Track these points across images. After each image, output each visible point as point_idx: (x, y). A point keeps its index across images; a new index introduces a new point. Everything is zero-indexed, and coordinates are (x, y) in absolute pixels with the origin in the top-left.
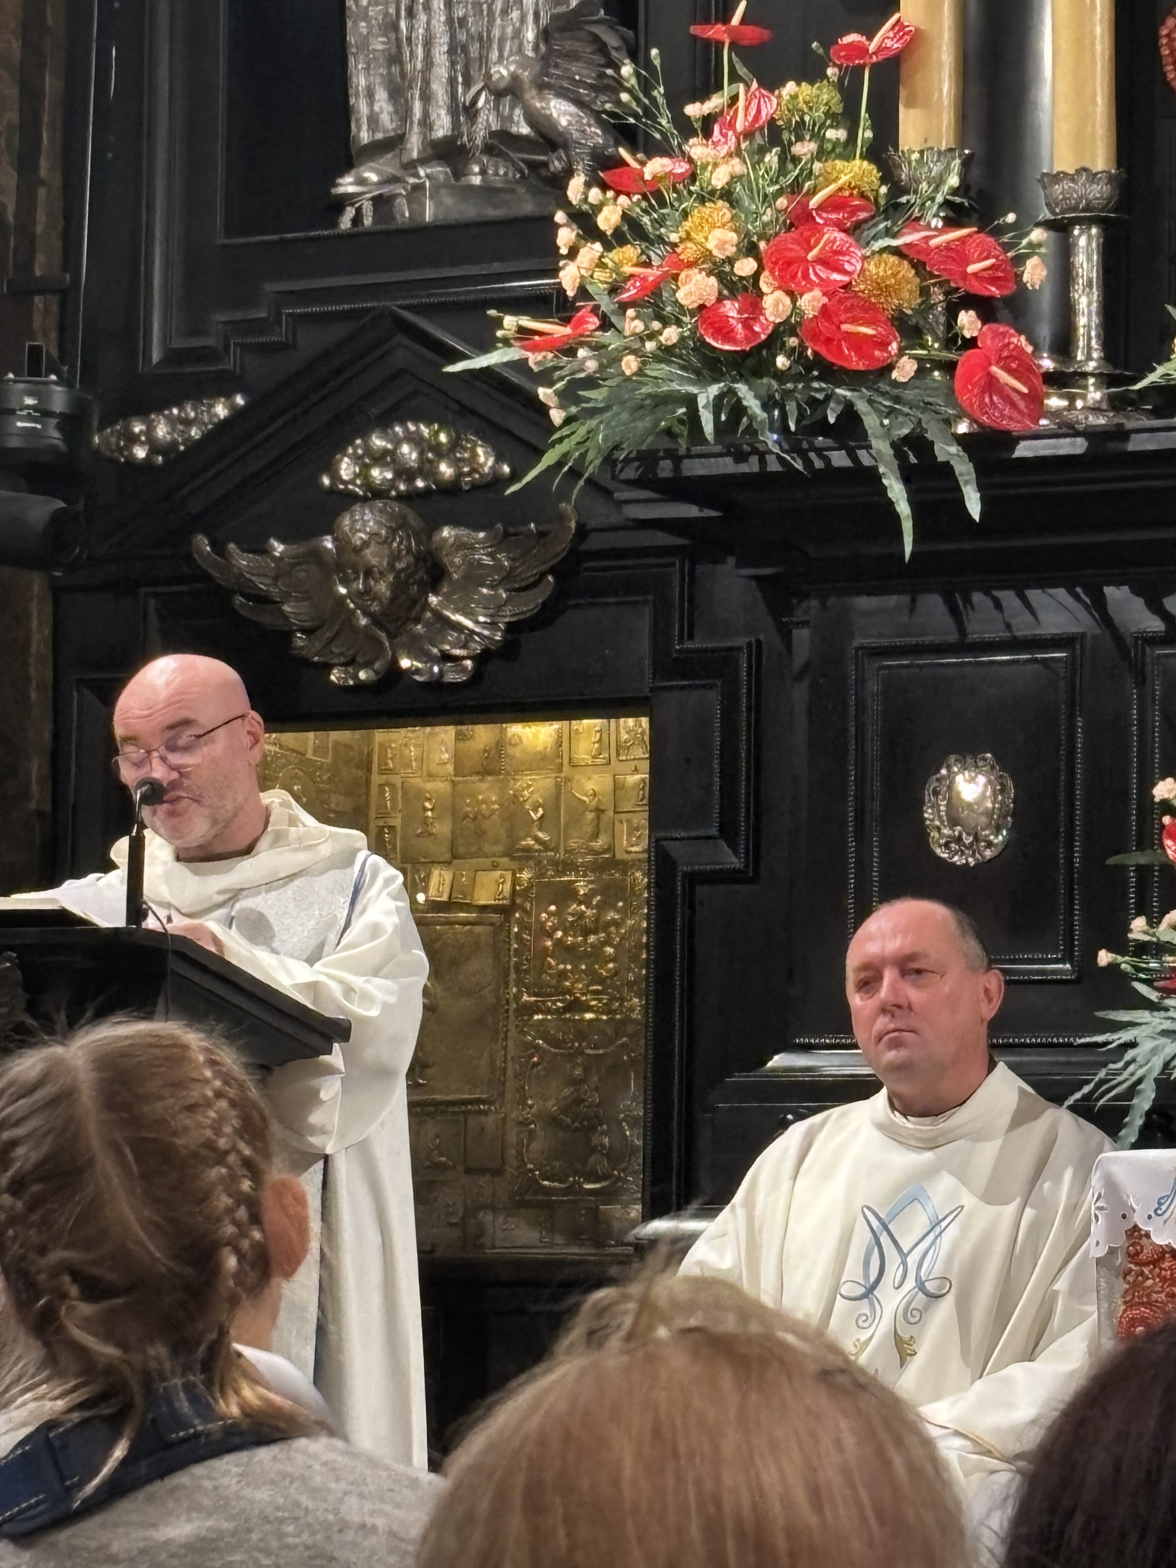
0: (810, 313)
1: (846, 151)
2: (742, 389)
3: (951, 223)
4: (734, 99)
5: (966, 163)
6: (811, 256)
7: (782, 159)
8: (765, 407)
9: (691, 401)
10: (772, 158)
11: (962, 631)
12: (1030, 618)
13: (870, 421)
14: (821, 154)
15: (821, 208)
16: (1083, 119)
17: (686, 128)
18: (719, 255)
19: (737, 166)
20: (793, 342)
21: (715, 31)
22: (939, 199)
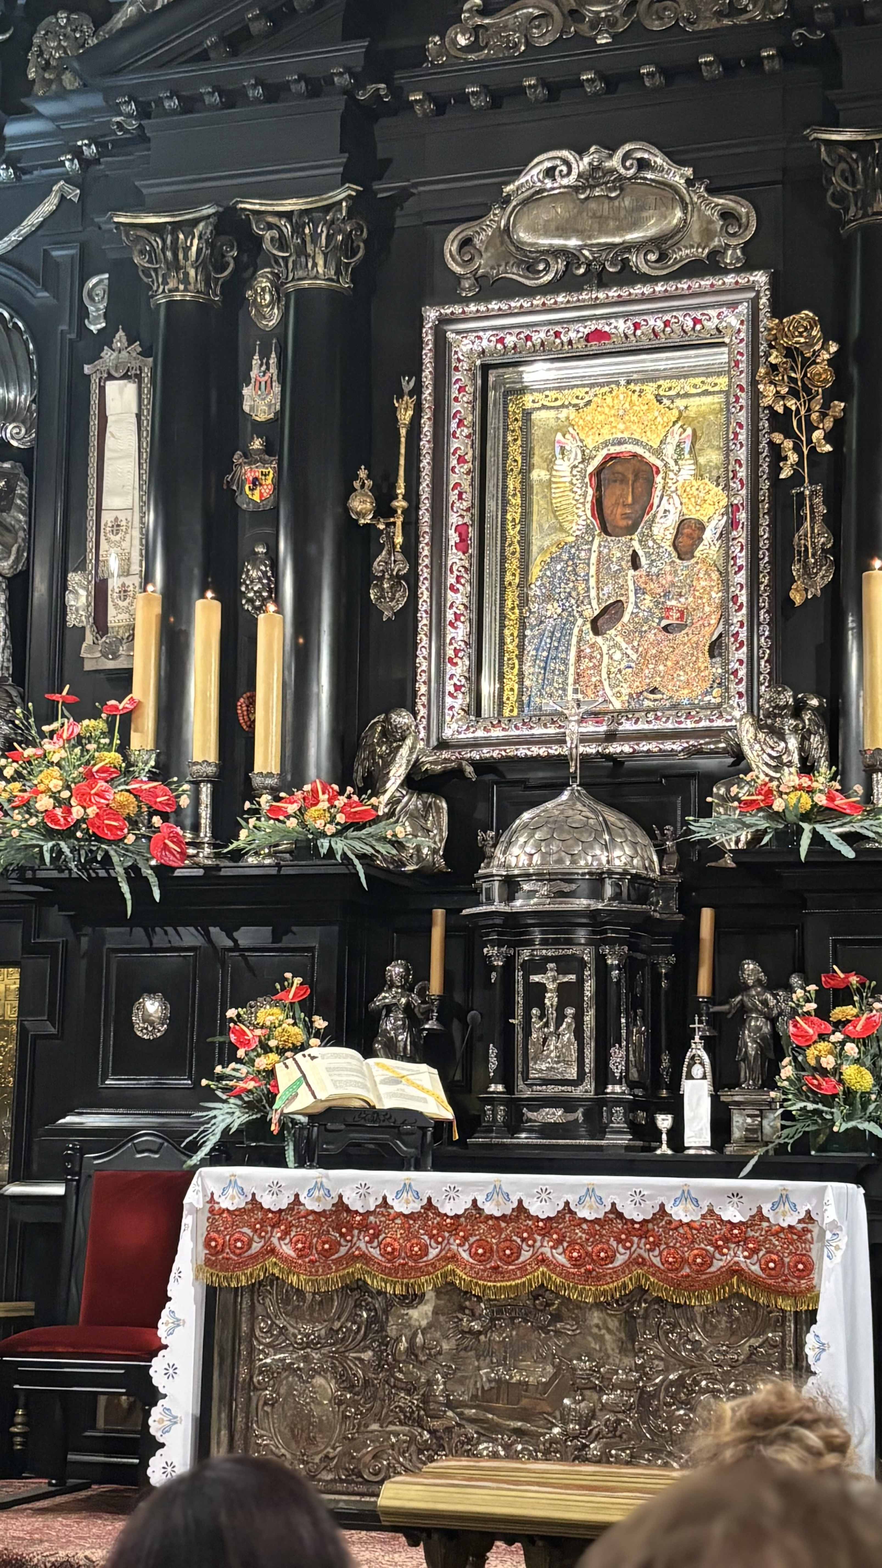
0: (91, 816)
1: (108, 748)
2: (62, 844)
3: (151, 779)
4: (63, 725)
5: (158, 755)
6: (93, 792)
7: (82, 751)
8: (71, 852)
9: (41, 847)
10: (78, 750)
11: (151, 943)
12: (178, 938)
13: (115, 859)
14: (98, 749)
15: (97, 772)
16: (205, 741)
17: (42, 735)
18: (54, 790)
19: (63, 754)
20: (84, 826)
21: (56, 697)
22: (147, 769)
